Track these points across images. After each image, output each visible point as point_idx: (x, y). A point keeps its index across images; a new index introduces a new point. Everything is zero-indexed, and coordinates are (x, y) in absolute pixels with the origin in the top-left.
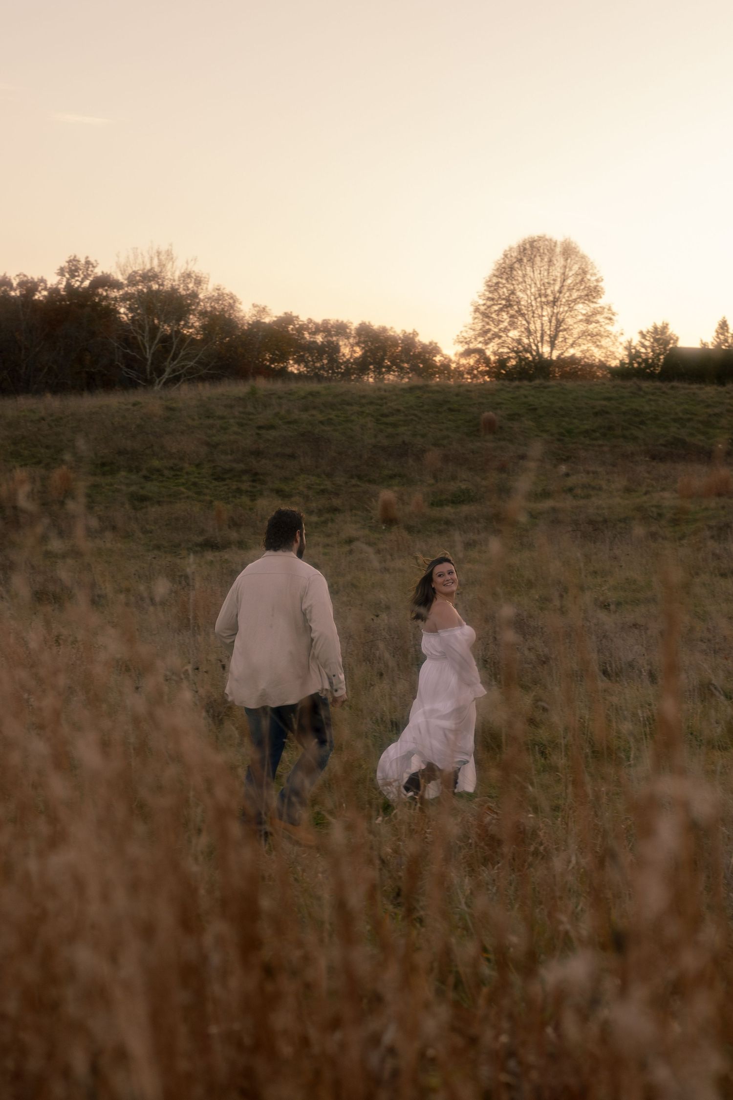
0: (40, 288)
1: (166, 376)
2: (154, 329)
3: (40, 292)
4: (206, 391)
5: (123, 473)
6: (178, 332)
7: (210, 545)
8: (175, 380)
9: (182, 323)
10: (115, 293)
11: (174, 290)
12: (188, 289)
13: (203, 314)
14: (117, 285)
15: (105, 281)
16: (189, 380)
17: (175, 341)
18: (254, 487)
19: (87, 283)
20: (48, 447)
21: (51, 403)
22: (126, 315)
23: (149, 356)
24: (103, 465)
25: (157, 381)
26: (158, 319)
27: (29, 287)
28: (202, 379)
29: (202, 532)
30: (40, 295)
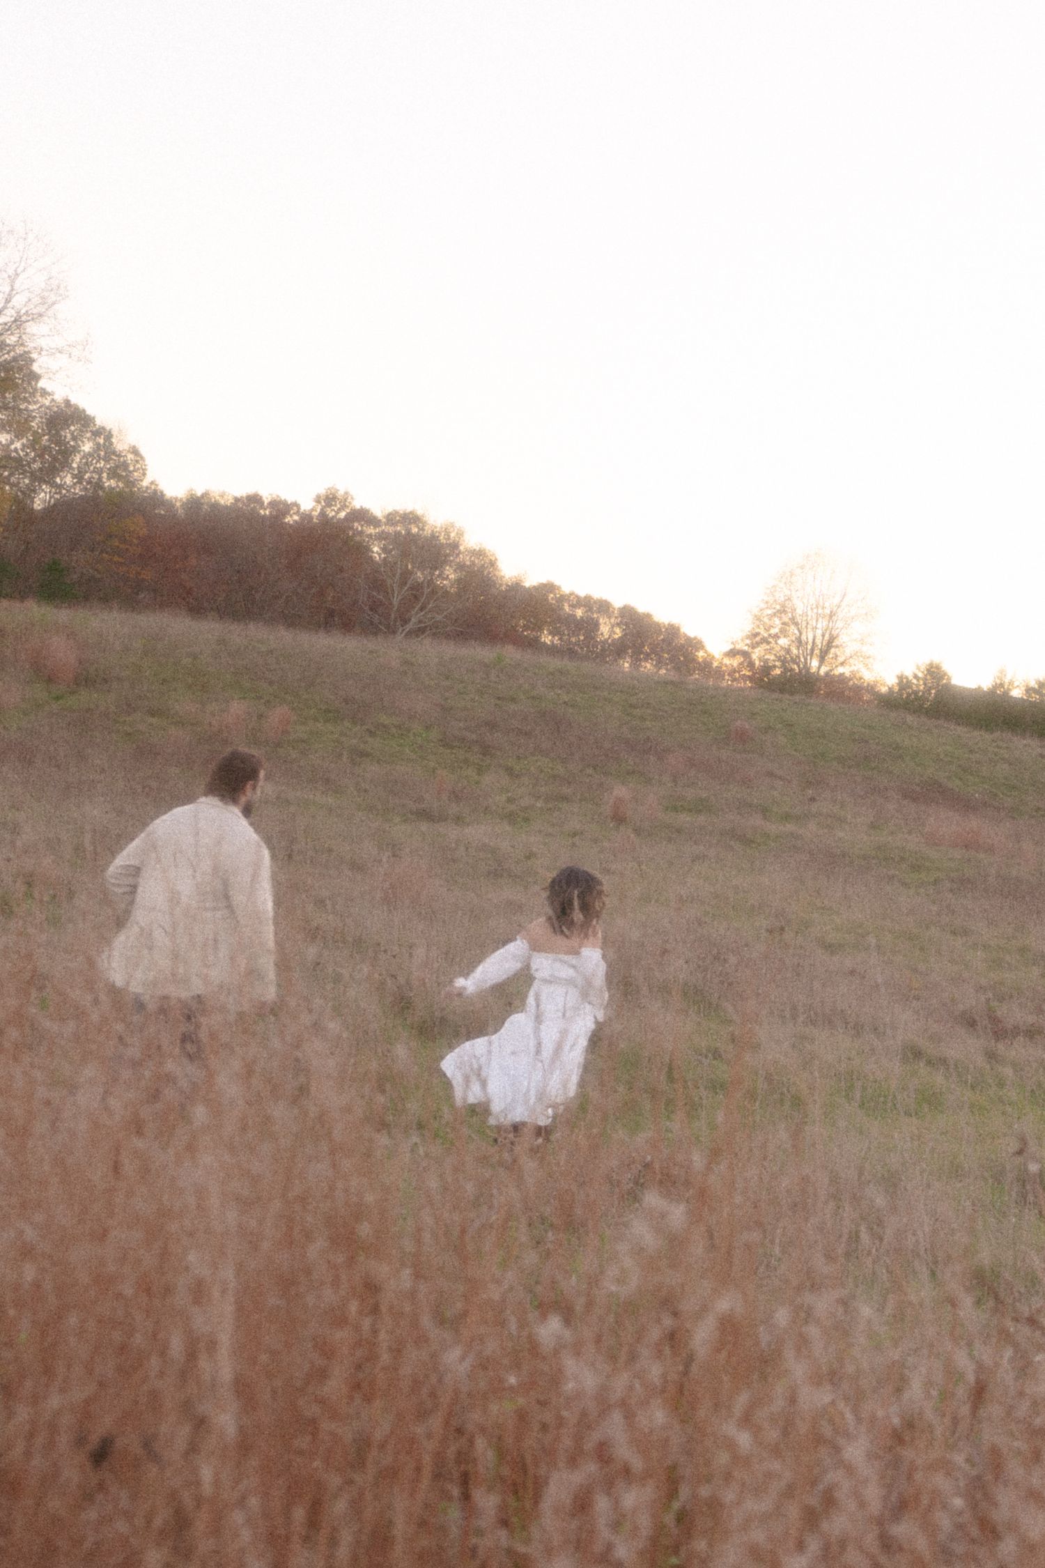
0: (292, 512)
1: (408, 627)
2: (406, 574)
3: (291, 516)
4: (449, 650)
5: (347, 724)
6: (431, 582)
7: (425, 815)
8: (419, 631)
9: (437, 573)
10: (371, 530)
11: (434, 537)
12: (449, 539)
13: (461, 567)
14: (372, 521)
15: (362, 516)
16: (434, 634)
17: (426, 591)
18: (482, 760)
19: (342, 515)
20: (272, 683)
21: (283, 636)
22: (379, 554)
23: (395, 602)
25: (400, 631)
26: (413, 563)
27: (281, 508)
28: (448, 636)
29: (420, 799)
30: (291, 519)
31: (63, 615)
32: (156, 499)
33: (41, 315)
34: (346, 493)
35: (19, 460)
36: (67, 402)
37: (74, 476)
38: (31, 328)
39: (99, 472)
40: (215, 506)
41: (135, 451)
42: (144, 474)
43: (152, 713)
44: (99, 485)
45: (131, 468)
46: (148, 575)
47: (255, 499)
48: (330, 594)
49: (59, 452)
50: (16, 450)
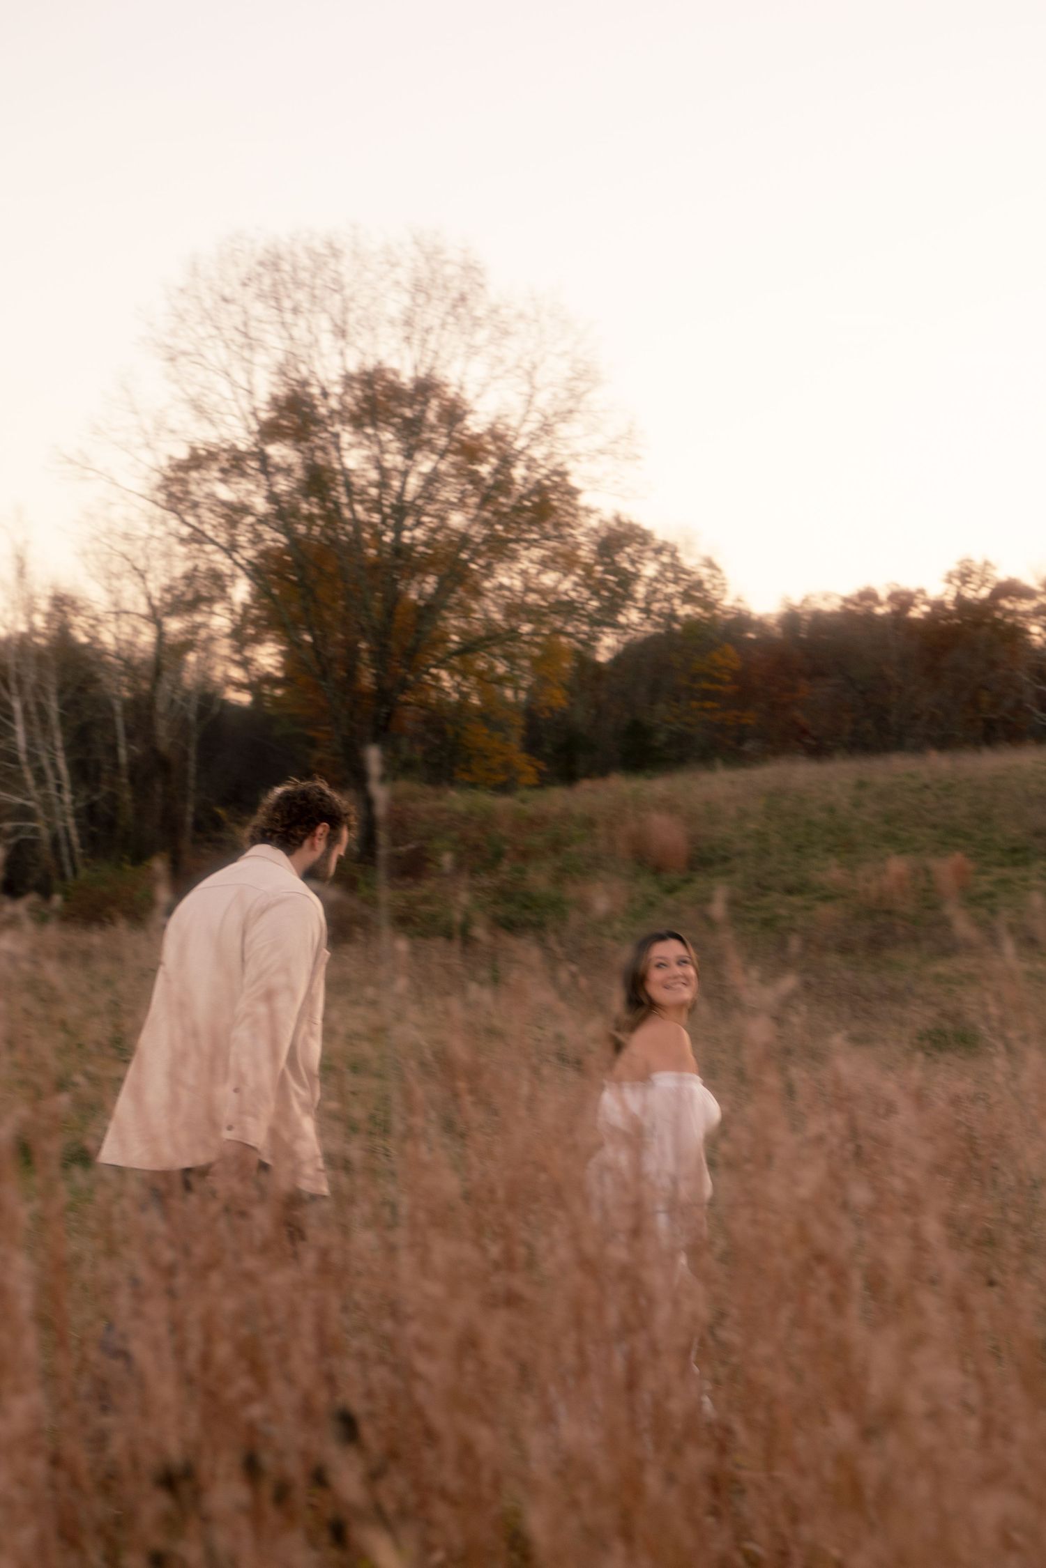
0: (918, 602)
3: (918, 607)
10: (1026, 606)
14: (1027, 594)
15: (1010, 589)
19: (984, 593)
20: (934, 827)
21: (938, 764)
24: (1015, 850)
27: (903, 600)
30: (918, 612)
31: (658, 786)
32: (742, 621)
33: (571, 411)
34: (987, 564)
35: (571, 603)
36: (618, 519)
37: (642, 610)
38: (562, 430)
39: (668, 598)
40: (817, 616)
41: (710, 564)
42: (724, 591)
43: (790, 891)
44: (672, 616)
45: (707, 586)
46: (750, 718)
47: (868, 596)
48: (985, 698)
49: (619, 584)
50: (566, 593)
